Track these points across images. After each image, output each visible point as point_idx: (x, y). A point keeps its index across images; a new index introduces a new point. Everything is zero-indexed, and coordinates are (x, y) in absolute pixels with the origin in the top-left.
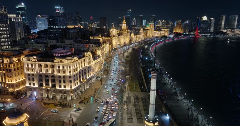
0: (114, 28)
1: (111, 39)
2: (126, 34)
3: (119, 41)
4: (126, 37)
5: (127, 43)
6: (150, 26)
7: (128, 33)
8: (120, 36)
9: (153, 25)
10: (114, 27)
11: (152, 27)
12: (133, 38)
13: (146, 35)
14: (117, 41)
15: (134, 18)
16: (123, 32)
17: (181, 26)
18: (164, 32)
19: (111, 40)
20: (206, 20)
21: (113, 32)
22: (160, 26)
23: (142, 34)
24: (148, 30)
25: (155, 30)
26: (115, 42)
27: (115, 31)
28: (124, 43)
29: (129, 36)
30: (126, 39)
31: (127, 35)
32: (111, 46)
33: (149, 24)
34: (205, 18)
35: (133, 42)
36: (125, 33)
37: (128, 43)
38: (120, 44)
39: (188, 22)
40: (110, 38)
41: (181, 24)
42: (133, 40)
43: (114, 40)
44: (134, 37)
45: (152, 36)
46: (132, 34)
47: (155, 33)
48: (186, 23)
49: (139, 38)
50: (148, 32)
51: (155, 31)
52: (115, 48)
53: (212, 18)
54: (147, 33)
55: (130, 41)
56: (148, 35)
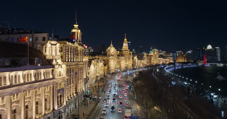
0: (112, 46)
1: (108, 59)
2: (128, 56)
3: (119, 63)
4: (128, 60)
5: (129, 67)
6: (154, 53)
7: (130, 54)
8: (119, 57)
9: (157, 51)
10: (112, 44)
11: (156, 53)
12: (136, 62)
13: (150, 62)
14: (116, 63)
15: (134, 50)
16: (124, 53)
17: (184, 55)
18: (169, 60)
19: (108, 61)
20: (210, 49)
21: (111, 50)
22: (163, 55)
23: (146, 59)
24: (152, 56)
25: (159, 57)
26: (113, 64)
27: (113, 49)
28: (126, 67)
29: (131, 59)
30: (128, 62)
31: (129, 58)
32: (106, 68)
33: (153, 50)
34: (209, 47)
35: (137, 67)
36: (127, 54)
37: (131, 68)
38: (120, 68)
39: (191, 51)
40: (106, 57)
41: (184, 54)
42: (137, 65)
43: (111, 60)
44: (138, 61)
45: (157, 63)
46: (136, 58)
47: (159, 61)
48: (189, 53)
49: (143, 64)
50: (152, 59)
51: (159, 59)
52: (114, 72)
53: (218, 47)
54: (150, 59)
55: (133, 65)
56: (152, 62)
